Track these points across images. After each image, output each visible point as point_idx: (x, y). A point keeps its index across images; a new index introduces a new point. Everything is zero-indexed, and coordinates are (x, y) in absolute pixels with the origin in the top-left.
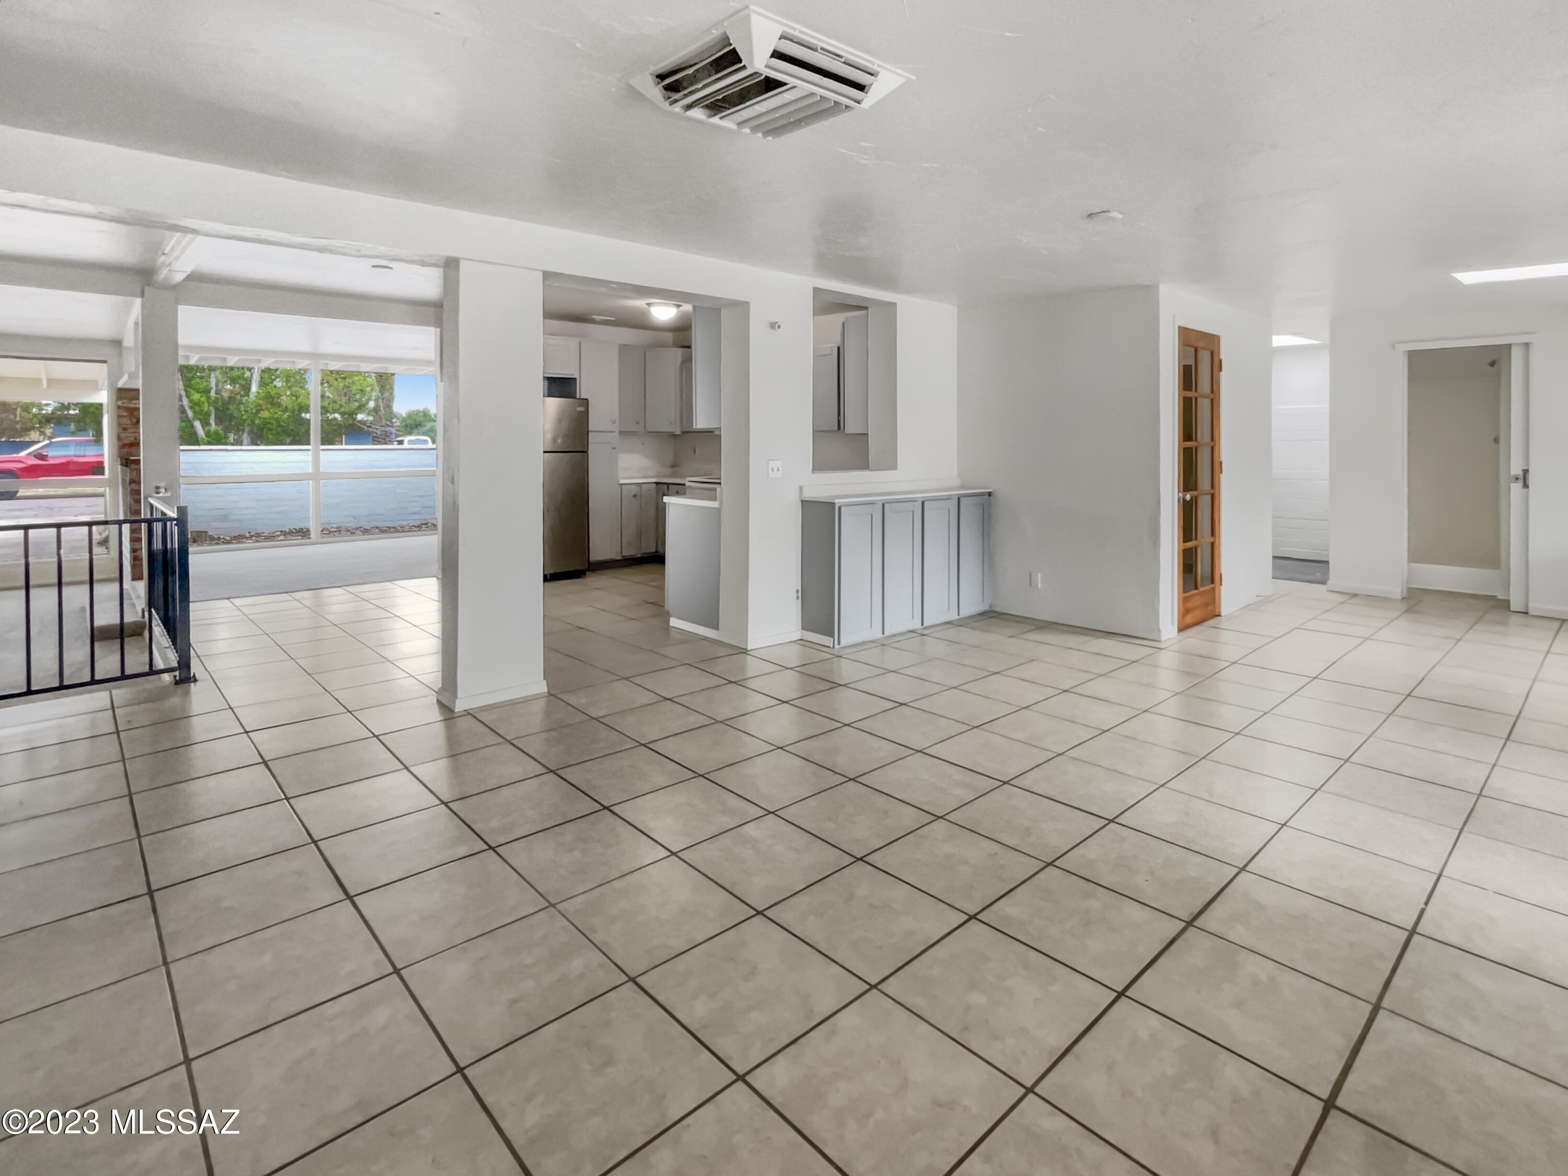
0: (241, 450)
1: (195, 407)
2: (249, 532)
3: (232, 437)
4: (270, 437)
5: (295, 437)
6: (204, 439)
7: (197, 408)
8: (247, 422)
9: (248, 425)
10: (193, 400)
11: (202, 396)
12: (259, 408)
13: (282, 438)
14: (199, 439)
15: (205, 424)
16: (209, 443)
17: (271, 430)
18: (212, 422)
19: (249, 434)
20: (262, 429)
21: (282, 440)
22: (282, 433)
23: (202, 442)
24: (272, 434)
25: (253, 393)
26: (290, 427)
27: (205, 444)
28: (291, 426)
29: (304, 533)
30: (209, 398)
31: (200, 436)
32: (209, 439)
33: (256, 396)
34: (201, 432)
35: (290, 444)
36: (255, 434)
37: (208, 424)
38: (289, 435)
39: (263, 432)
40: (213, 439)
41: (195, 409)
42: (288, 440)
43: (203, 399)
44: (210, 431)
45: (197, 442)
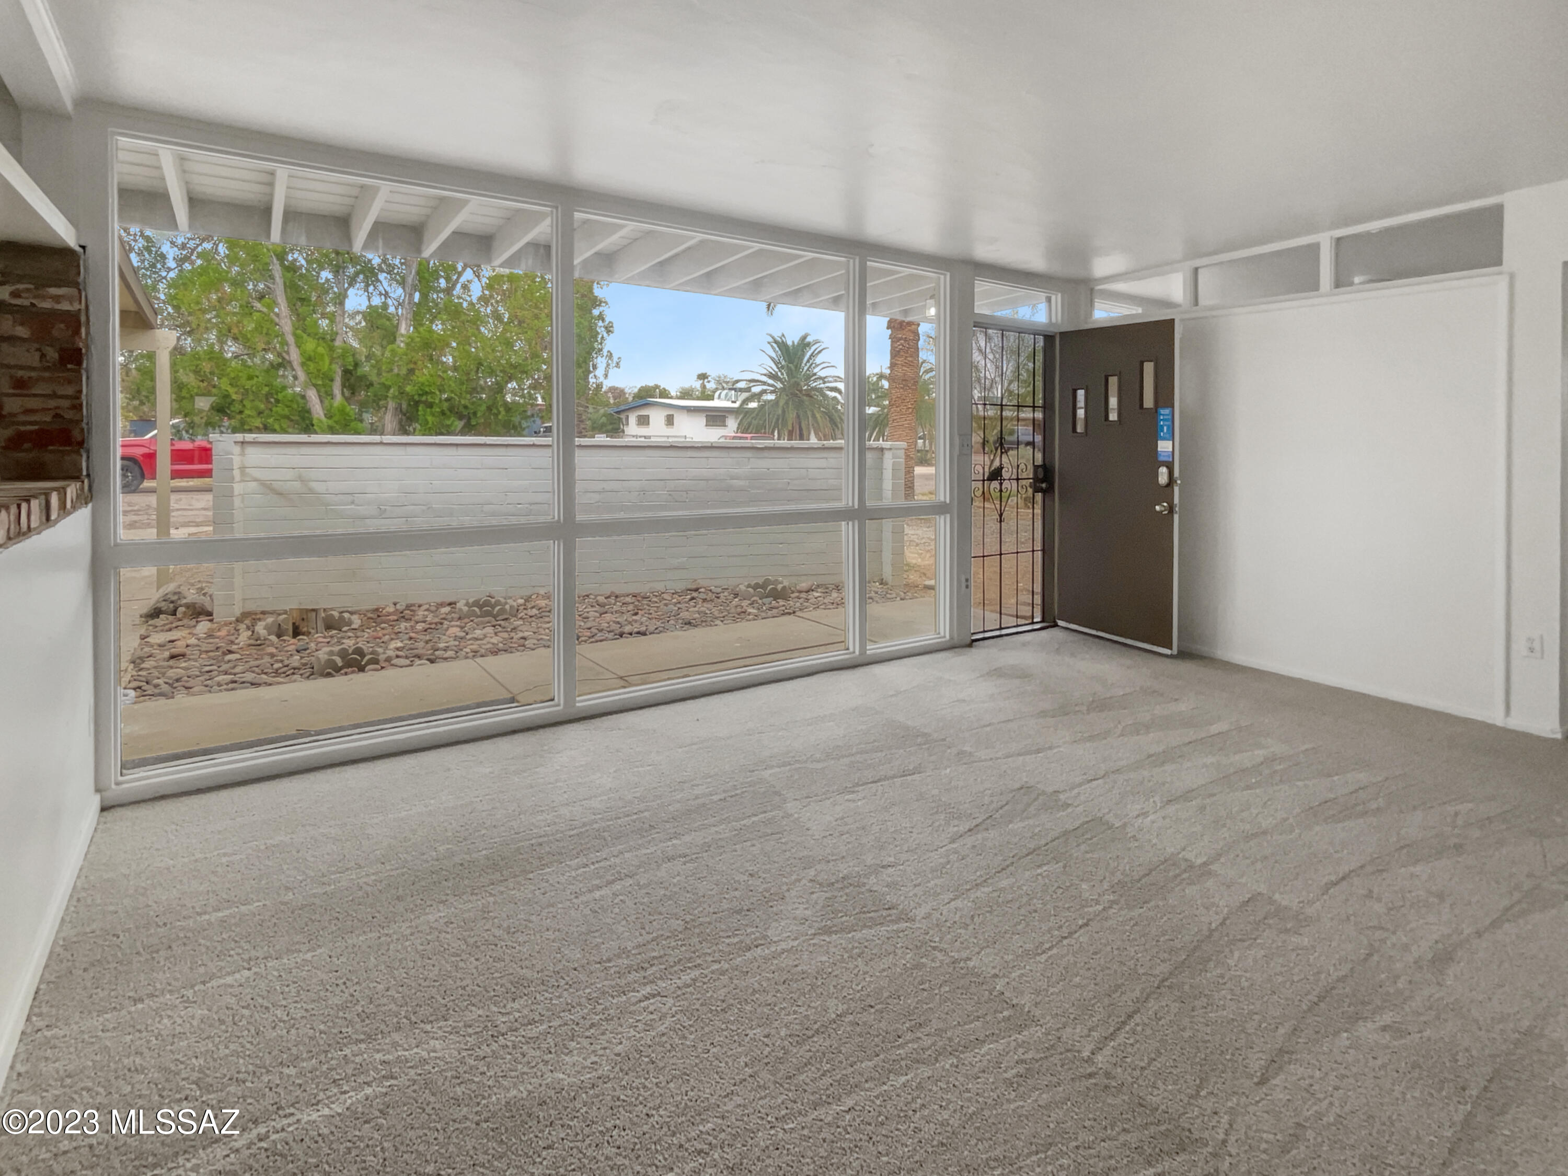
0: (381, 443)
1: (309, 363)
2: (395, 604)
3: (368, 418)
4: (430, 418)
5: (469, 419)
6: (320, 421)
7: (312, 365)
8: (392, 391)
9: (394, 397)
10: (305, 352)
11: (318, 345)
12: (412, 366)
13: (448, 422)
14: (315, 422)
15: (325, 394)
16: (332, 430)
17: (431, 405)
18: (337, 391)
19: (395, 415)
20: (417, 403)
21: (448, 426)
22: (448, 413)
23: (320, 428)
24: (433, 415)
25: (402, 335)
26: (463, 402)
27: (324, 432)
28: (465, 398)
29: (495, 617)
30: (332, 349)
31: (315, 416)
32: (330, 422)
33: (407, 344)
34: (317, 410)
35: (462, 433)
36: (405, 415)
37: (332, 396)
38: (461, 417)
39: (418, 411)
40: (336, 422)
41: (308, 366)
42: (459, 424)
43: (321, 350)
44: (331, 406)
45: (307, 426)
